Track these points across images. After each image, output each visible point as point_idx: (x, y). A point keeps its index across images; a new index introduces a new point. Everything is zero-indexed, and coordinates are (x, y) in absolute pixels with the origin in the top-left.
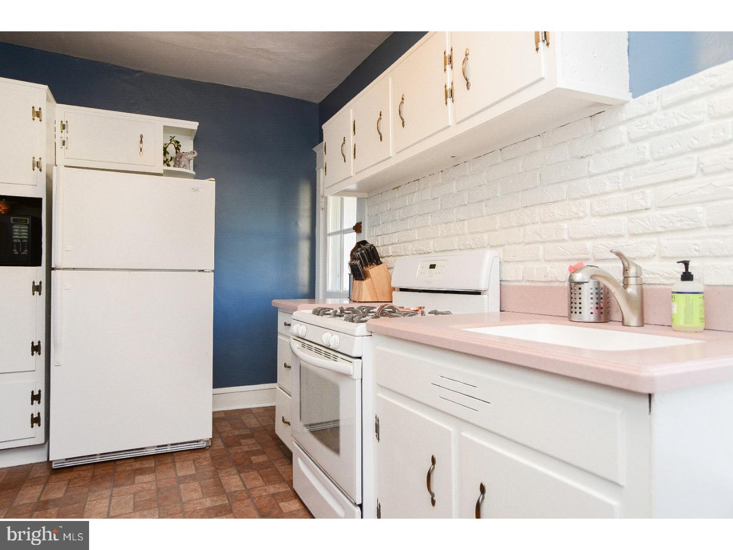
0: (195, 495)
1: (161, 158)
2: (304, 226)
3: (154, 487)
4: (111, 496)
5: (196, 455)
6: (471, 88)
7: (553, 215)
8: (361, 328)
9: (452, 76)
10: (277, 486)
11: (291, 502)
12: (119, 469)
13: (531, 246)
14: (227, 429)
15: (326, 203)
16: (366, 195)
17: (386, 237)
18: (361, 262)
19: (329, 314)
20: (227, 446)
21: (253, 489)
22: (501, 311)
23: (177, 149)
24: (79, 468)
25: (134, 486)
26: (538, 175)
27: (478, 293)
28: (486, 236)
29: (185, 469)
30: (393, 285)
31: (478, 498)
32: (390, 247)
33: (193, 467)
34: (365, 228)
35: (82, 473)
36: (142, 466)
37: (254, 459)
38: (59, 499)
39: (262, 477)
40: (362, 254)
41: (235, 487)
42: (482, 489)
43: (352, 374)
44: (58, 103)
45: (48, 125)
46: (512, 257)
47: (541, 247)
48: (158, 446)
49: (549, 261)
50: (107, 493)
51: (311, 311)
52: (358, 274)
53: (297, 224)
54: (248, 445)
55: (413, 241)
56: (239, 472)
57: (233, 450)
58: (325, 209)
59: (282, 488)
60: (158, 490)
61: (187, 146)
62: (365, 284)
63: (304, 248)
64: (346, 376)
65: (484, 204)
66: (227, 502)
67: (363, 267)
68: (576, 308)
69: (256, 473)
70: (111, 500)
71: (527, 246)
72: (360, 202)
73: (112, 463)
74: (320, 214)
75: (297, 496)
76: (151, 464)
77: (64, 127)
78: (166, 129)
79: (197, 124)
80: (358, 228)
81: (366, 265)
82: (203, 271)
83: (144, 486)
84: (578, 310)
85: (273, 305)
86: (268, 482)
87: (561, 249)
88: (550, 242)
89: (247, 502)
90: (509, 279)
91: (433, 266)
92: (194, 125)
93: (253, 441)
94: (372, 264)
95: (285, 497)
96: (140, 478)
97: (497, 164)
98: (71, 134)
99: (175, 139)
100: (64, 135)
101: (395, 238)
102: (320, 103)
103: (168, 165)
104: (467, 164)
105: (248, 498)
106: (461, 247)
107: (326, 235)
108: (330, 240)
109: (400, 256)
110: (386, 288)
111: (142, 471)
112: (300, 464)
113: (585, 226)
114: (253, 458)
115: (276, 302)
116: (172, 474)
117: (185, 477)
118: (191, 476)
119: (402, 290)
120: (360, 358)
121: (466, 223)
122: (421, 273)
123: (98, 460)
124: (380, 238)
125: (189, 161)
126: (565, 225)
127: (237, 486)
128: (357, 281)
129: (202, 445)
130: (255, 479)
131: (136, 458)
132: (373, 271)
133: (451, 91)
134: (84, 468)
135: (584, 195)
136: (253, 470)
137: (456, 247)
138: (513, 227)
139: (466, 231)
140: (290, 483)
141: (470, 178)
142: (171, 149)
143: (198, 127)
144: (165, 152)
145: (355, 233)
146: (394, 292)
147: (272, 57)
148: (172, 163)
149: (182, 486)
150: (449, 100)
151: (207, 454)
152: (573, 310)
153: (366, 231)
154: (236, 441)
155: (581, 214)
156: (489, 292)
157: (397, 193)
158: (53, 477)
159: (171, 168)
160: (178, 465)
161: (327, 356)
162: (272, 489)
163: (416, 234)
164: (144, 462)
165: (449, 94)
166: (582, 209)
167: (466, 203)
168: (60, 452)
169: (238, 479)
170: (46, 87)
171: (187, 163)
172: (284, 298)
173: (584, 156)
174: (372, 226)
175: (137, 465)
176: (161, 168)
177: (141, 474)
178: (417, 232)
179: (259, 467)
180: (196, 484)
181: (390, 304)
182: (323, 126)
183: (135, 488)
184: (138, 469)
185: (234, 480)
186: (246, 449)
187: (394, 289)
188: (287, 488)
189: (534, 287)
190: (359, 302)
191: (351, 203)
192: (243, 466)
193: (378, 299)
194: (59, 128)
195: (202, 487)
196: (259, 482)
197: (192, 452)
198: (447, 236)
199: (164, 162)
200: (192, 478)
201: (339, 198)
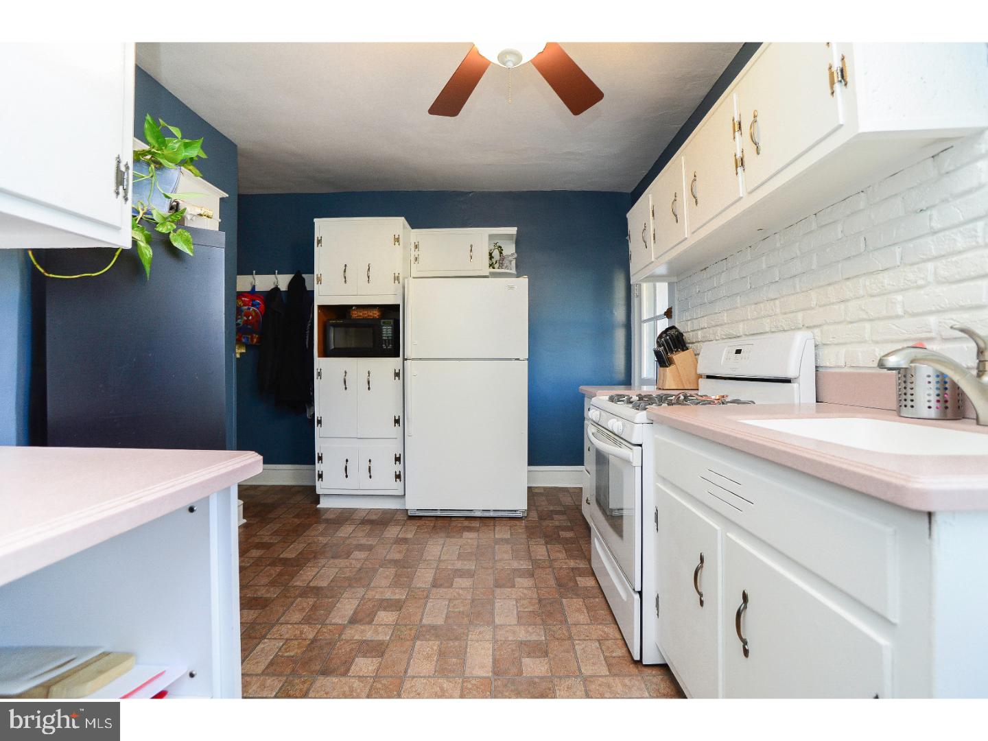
0: (506, 556)
1: (487, 261)
2: (619, 314)
3: (475, 543)
4: (444, 544)
5: (513, 522)
6: (761, 152)
7: (882, 286)
8: (641, 416)
9: (741, 143)
10: (578, 561)
11: (587, 579)
12: (454, 524)
13: (855, 325)
14: (543, 503)
15: (640, 290)
16: (674, 279)
17: (695, 321)
18: (665, 348)
19: (623, 401)
20: (541, 518)
21: (555, 560)
22: (817, 402)
23: (501, 253)
24: (426, 518)
25: (462, 540)
26: (862, 239)
27: (788, 381)
28: (800, 315)
29: (502, 533)
30: (699, 372)
31: (738, 607)
32: (699, 332)
33: (509, 533)
34: (676, 312)
35: (427, 522)
36: (470, 525)
37: (563, 534)
38: (410, 539)
39: (566, 550)
40: (666, 341)
41: (540, 556)
42: (745, 598)
43: (631, 460)
44: (413, 227)
45: (405, 247)
46: (831, 339)
47: (867, 325)
48: (483, 511)
49: (877, 342)
50: (441, 541)
51: (607, 398)
52: (663, 360)
53: (612, 313)
54: (559, 520)
55: (722, 325)
56: (547, 543)
57: (545, 523)
58: (639, 296)
59: (582, 565)
60: (478, 546)
61: (510, 249)
62: (669, 371)
63: (620, 335)
64: (627, 462)
65: (797, 280)
66: (531, 567)
67: (667, 354)
68: (905, 400)
69: (560, 547)
70: (443, 548)
71: (850, 326)
72: (671, 286)
73: (449, 519)
74: (635, 301)
75: (593, 574)
76: (476, 524)
77: (416, 247)
78: (491, 237)
79: (516, 229)
80: (669, 314)
81: (672, 353)
82: (518, 359)
83: (469, 541)
84: (909, 403)
85: (580, 391)
86: (571, 557)
87: (894, 327)
88: (879, 319)
89: (548, 570)
90: (828, 364)
91: (738, 352)
92: (513, 230)
93: (565, 517)
94: (677, 351)
95: (582, 573)
96: (466, 535)
97: (811, 232)
98: (422, 253)
99: (498, 244)
100: (416, 253)
101: (704, 323)
102: (632, 192)
103: (494, 268)
104: (777, 236)
105: (550, 567)
106: (773, 330)
107: (641, 322)
108: (646, 327)
109: (710, 341)
110: (693, 376)
111: (470, 529)
112: (597, 545)
113: (926, 297)
114: (561, 533)
115: (583, 388)
116: (491, 535)
117: (502, 540)
118: (505, 539)
119: (709, 377)
120: (641, 445)
121: (777, 302)
122: (727, 359)
123: (439, 514)
124: (689, 323)
125: (511, 261)
126: (899, 298)
127: (542, 555)
128: (662, 369)
129: (519, 514)
130: (559, 551)
131: (467, 518)
132: (678, 357)
133: (742, 159)
134: (429, 519)
135: (925, 257)
136: (559, 543)
137: (768, 329)
138: (833, 304)
139: (778, 311)
140: (589, 561)
141: (781, 250)
142: (496, 254)
143: (517, 231)
144: (491, 257)
145: (667, 319)
146: (700, 380)
147: (578, 157)
148: (496, 266)
149: (497, 547)
150: (740, 169)
151: (523, 523)
152: (904, 403)
153: (676, 317)
154: (550, 515)
155: (921, 282)
156: (801, 379)
157: (705, 275)
158: (408, 522)
159: (496, 270)
160: (497, 529)
161: (615, 442)
162: (572, 564)
163: (725, 317)
164: (472, 522)
165: (739, 164)
166: (922, 276)
167: (777, 279)
168: (413, 503)
169: (545, 549)
170: (403, 218)
171: (508, 264)
172: (588, 384)
173: (925, 209)
174: (683, 311)
175: (466, 523)
176: (487, 270)
177: (468, 531)
178: (725, 315)
179: (566, 541)
180: (509, 547)
181: (696, 392)
182: (628, 215)
183: (460, 541)
184: (467, 527)
185: (540, 550)
186: (557, 523)
187: (700, 376)
188: (586, 565)
189: (859, 374)
190: (663, 389)
191: (662, 288)
192: (551, 538)
193: (684, 387)
194: (413, 248)
195: (512, 550)
196: (562, 555)
197: (510, 519)
198: (757, 318)
199: (490, 265)
200: (507, 541)
201: (651, 284)
